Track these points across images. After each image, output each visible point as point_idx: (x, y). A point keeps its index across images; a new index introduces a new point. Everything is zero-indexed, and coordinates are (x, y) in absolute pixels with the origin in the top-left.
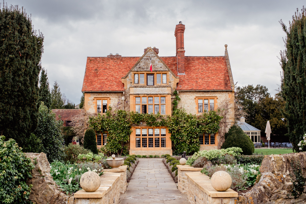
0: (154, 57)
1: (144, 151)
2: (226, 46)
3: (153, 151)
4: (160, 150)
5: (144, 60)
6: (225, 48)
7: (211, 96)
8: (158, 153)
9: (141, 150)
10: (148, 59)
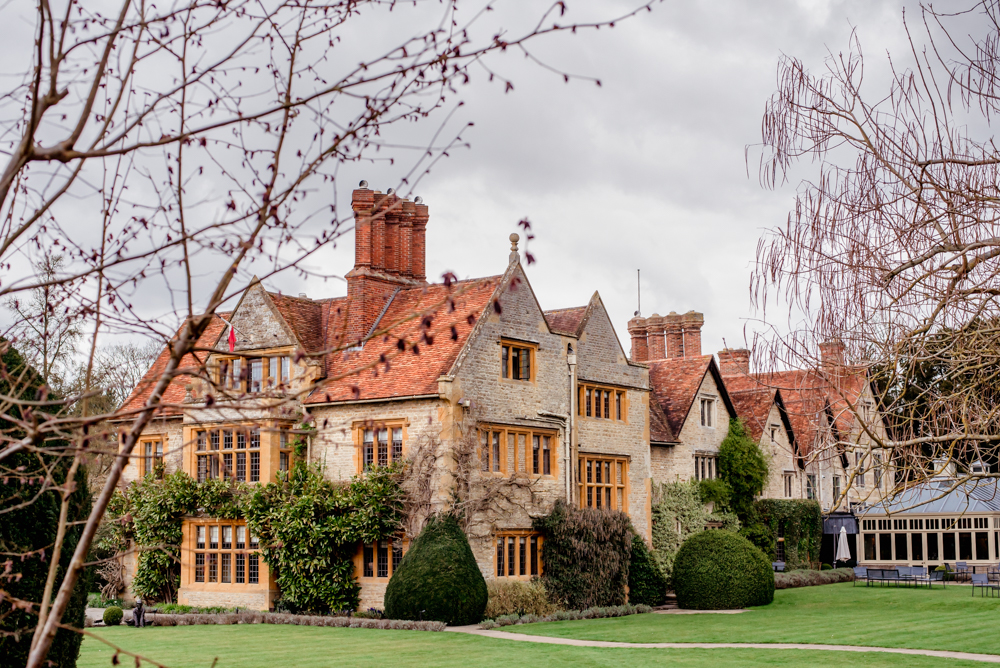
0: (262, 304)
1: (207, 594)
2: (514, 238)
3: (227, 596)
4: (242, 591)
5: (239, 317)
6: (509, 245)
7: (391, 416)
8: (237, 600)
9: (202, 590)
10: (248, 312)
